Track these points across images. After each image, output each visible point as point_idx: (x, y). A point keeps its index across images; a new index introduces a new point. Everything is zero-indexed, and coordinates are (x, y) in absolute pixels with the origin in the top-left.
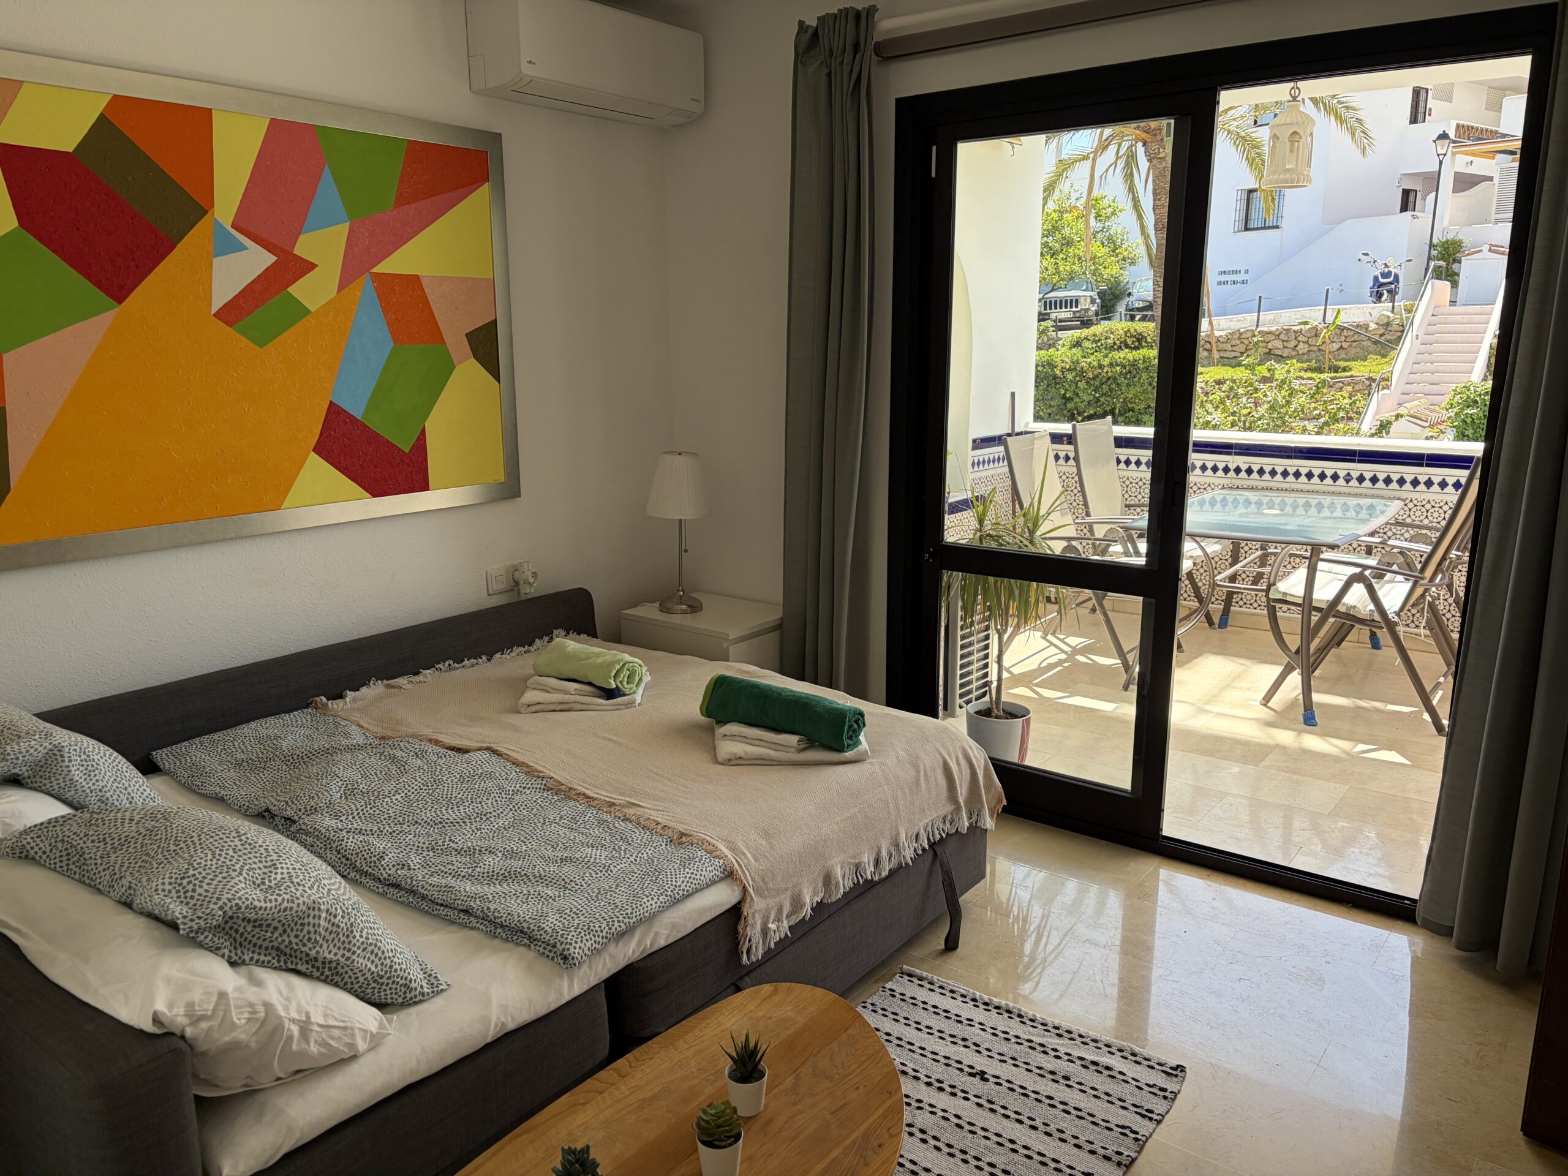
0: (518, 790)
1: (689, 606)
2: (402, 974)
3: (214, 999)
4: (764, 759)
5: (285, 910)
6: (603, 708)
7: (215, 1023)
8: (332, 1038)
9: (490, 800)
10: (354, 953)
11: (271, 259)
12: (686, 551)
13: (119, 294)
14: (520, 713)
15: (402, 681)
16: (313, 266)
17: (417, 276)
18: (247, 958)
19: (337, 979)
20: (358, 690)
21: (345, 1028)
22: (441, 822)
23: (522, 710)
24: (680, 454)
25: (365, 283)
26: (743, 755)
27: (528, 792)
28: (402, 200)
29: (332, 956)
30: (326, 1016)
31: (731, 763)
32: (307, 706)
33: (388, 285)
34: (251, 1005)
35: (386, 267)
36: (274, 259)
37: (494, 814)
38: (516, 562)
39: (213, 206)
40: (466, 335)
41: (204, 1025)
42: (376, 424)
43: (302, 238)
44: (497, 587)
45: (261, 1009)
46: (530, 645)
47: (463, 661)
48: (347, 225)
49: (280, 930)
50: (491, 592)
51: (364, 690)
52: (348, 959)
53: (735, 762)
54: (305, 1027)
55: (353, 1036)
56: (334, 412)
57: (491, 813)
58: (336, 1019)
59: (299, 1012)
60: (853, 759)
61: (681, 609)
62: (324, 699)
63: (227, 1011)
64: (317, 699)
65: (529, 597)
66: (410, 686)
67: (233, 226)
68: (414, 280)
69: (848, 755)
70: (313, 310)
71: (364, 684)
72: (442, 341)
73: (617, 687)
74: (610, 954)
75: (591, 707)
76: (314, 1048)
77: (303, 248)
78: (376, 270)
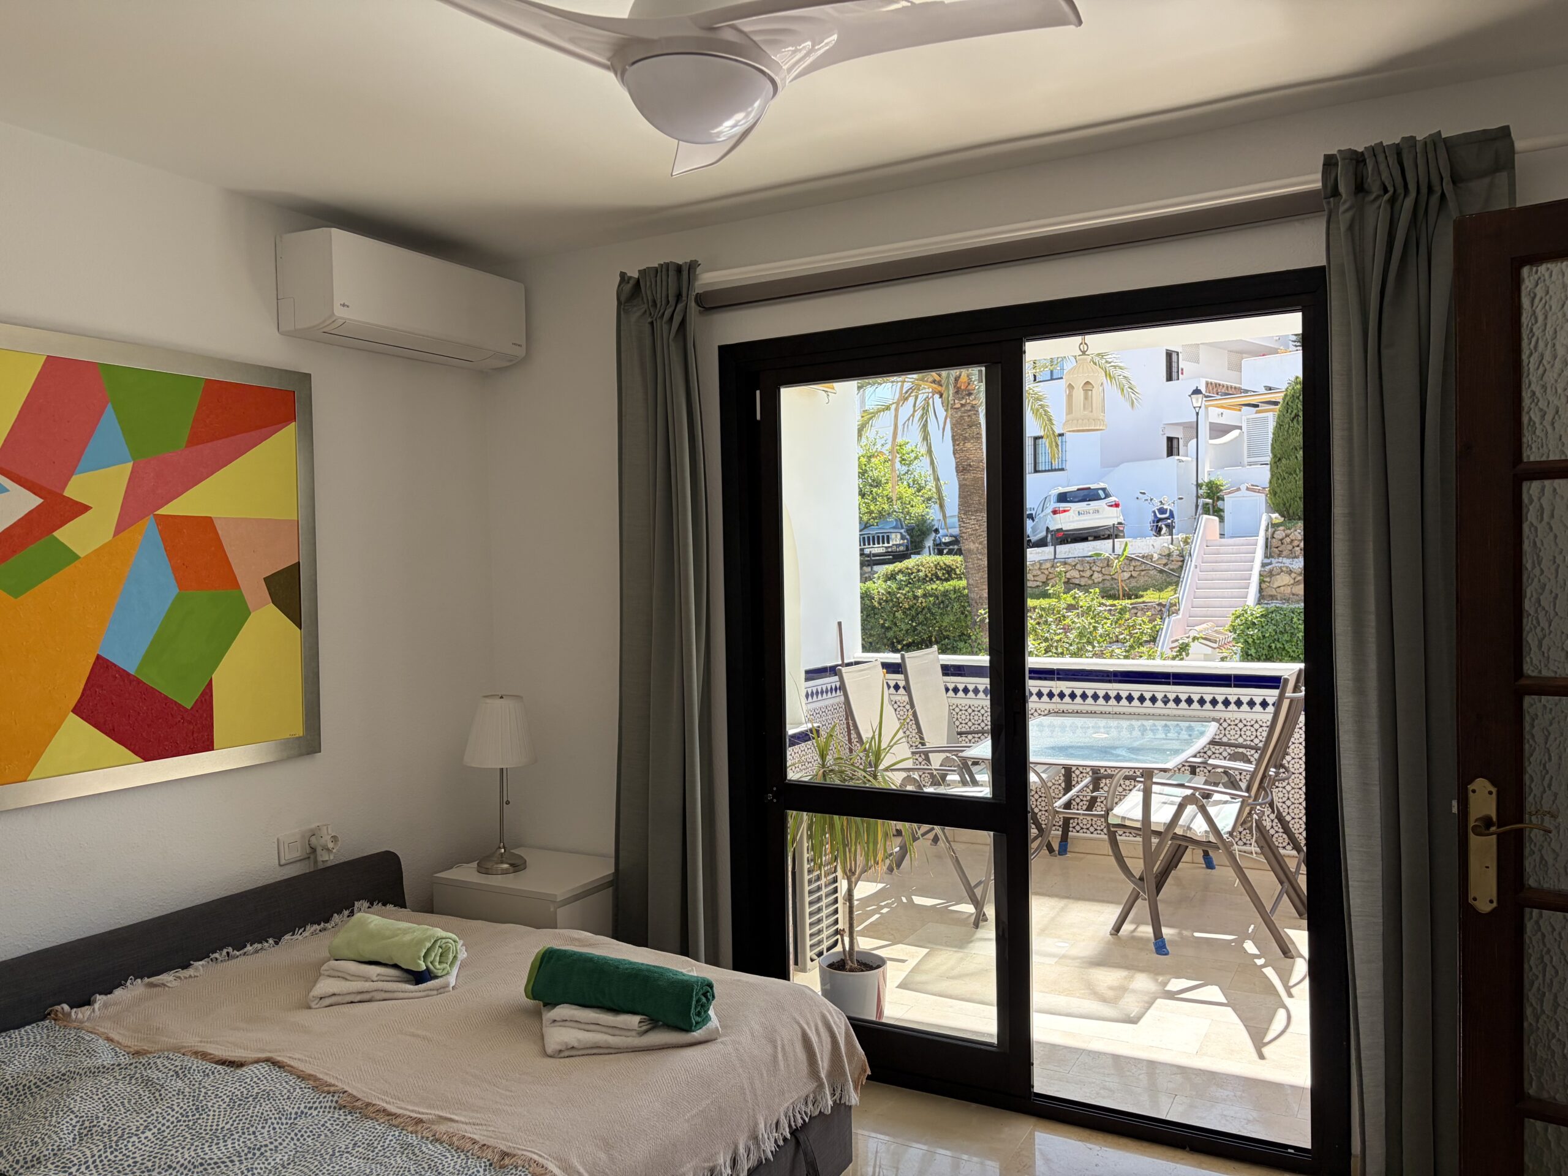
0: (302, 1112)
1: (511, 865)
4: (600, 1047)
6: (411, 995)
9: (267, 1129)
11: (35, 501)
12: (508, 803)
14: (310, 1008)
15: (166, 978)
16: (86, 508)
17: (209, 520)
20: (110, 993)
22: (202, 1164)
23: (313, 1005)
24: (502, 697)
25: (147, 527)
26: (576, 1045)
27: (315, 1113)
28: (195, 439)
31: (562, 1055)
32: (44, 1018)
33: (172, 527)
35: (176, 508)
36: (39, 501)
37: (272, 1147)
38: (313, 826)
40: (265, 579)
42: (152, 678)
43: (74, 478)
44: (288, 855)
46: (327, 921)
47: (245, 946)
48: (130, 465)
50: (283, 862)
51: (118, 992)
53: (566, 1053)
56: (102, 665)
57: (266, 1146)
60: (703, 1039)
61: (502, 869)
62: (66, 1007)
64: (58, 1008)
65: (329, 864)
66: (175, 984)
68: (206, 524)
69: (697, 1034)
70: (82, 554)
72: (235, 585)
73: (428, 968)
75: (396, 995)
77: (74, 490)
78: (161, 512)
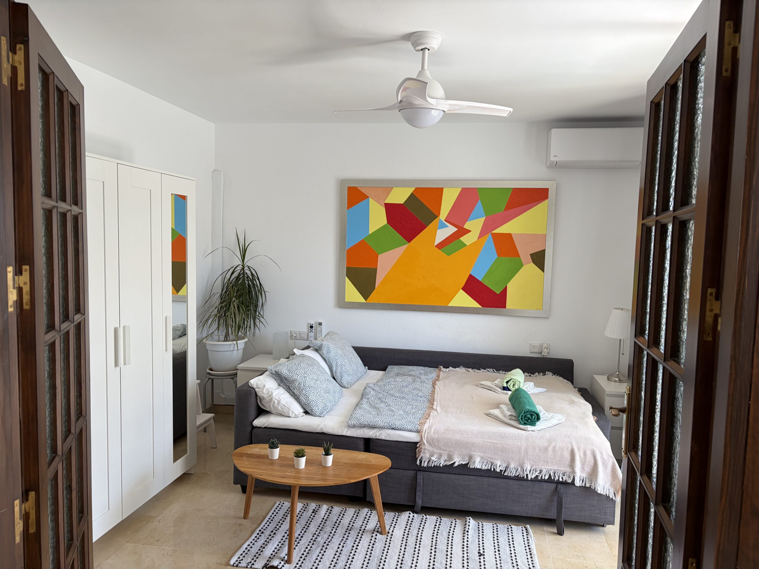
2: (311, 406)
3: (263, 386)
5: (289, 377)
6: (499, 392)
7: (260, 390)
8: (285, 409)
10: (301, 395)
11: (455, 229)
12: (623, 354)
13: (409, 240)
14: (478, 386)
15: (470, 370)
16: (471, 231)
17: (510, 234)
18: (281, 385)
19: (298, 400)
21: (288, 408)
24: (622, 309)
25: (489, 236)
26: (492, 413)
28: (507, 208)
29: (296, 393)
30: (286, 403)
31: (489, 415)
32: (437, 368)
33: (497, 237)
34: (269, 391)
35: (499, 230)
36: (457, 229)
38: (541, 342)
39: (439, 215)
40: (530, 254)
41: (259, 390)
42: (487, 283)
43: (467, 223)
44: (534, 350)
45: (271, 393)
48: (484, 218)
49: (290, 383)
50: (531, 351)
51: (457, 369)
52: (299, 395)
54: (279, 402)
55: (289, 411)
56: (471, 277)
58: (288, 405)
59: (278, 398)
60: (524, 429)
62: (442, 367)
63: (264, 389)
64: (440, 366)
65: (544, 357)
67: (445, 220)
68: (509, 236)
69: (521, 426)
70: (467, 244)
71: (459, 367)
72: (519, 256)
73: (507, 387)
74: (363, 431)
76: (279, 408)
77: (467, 226)
78: (494, 232)
